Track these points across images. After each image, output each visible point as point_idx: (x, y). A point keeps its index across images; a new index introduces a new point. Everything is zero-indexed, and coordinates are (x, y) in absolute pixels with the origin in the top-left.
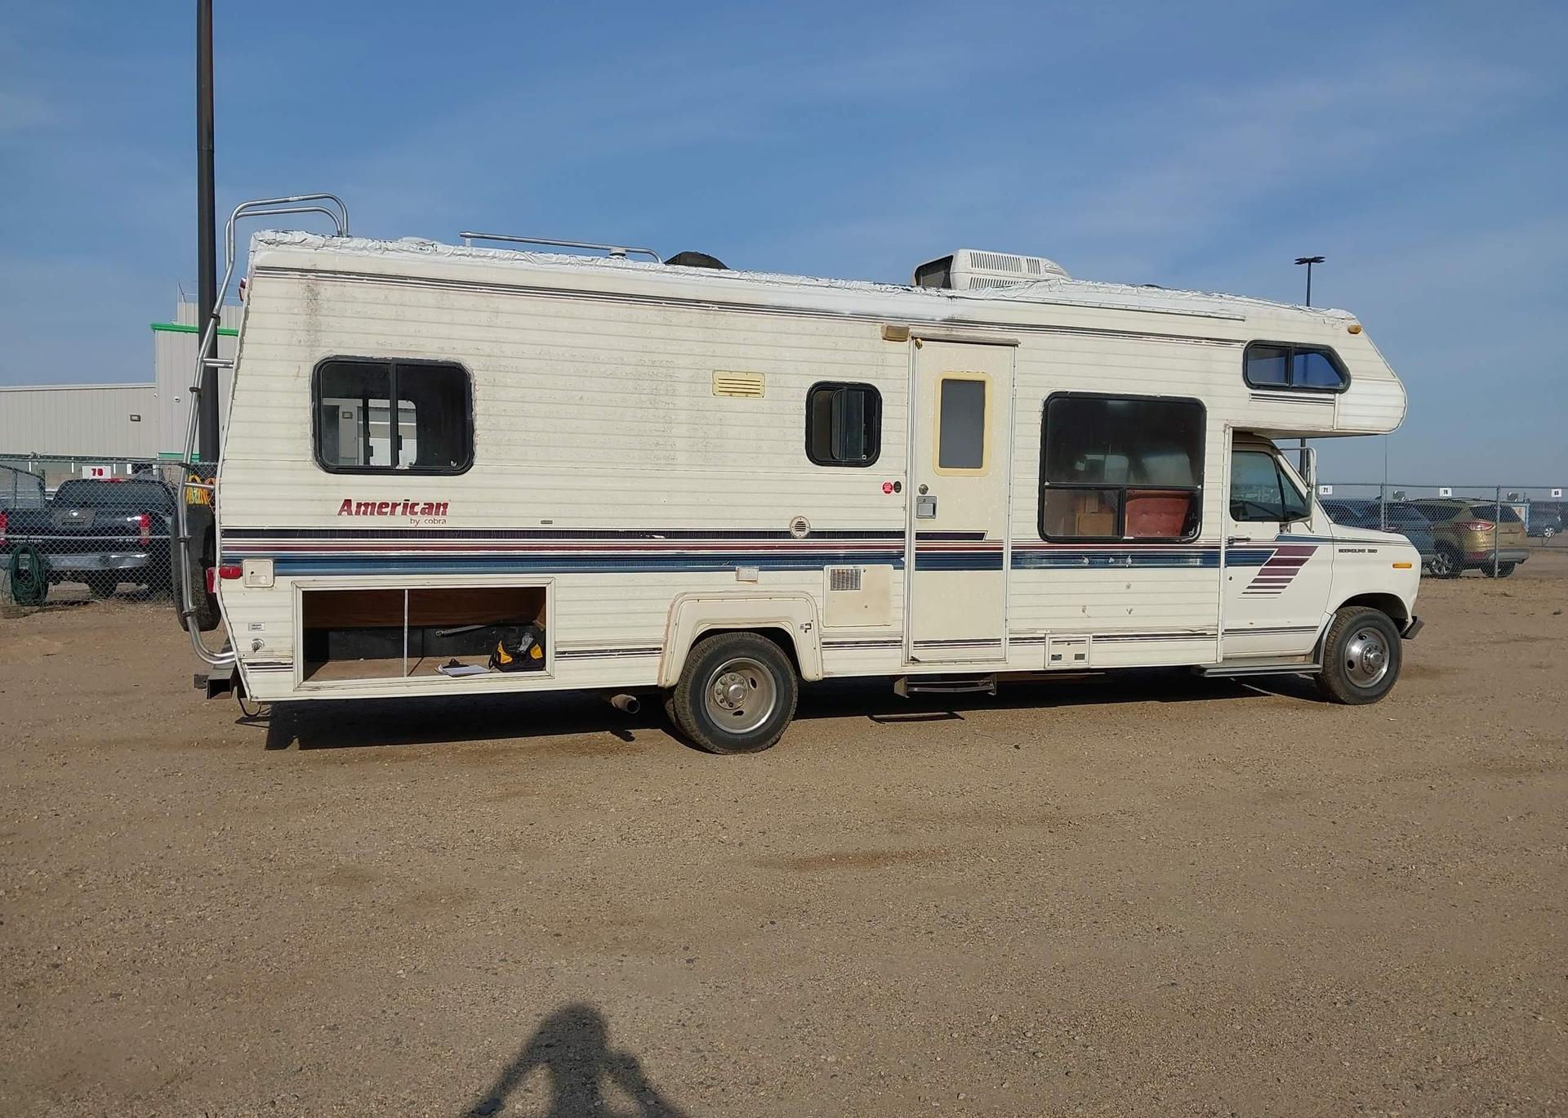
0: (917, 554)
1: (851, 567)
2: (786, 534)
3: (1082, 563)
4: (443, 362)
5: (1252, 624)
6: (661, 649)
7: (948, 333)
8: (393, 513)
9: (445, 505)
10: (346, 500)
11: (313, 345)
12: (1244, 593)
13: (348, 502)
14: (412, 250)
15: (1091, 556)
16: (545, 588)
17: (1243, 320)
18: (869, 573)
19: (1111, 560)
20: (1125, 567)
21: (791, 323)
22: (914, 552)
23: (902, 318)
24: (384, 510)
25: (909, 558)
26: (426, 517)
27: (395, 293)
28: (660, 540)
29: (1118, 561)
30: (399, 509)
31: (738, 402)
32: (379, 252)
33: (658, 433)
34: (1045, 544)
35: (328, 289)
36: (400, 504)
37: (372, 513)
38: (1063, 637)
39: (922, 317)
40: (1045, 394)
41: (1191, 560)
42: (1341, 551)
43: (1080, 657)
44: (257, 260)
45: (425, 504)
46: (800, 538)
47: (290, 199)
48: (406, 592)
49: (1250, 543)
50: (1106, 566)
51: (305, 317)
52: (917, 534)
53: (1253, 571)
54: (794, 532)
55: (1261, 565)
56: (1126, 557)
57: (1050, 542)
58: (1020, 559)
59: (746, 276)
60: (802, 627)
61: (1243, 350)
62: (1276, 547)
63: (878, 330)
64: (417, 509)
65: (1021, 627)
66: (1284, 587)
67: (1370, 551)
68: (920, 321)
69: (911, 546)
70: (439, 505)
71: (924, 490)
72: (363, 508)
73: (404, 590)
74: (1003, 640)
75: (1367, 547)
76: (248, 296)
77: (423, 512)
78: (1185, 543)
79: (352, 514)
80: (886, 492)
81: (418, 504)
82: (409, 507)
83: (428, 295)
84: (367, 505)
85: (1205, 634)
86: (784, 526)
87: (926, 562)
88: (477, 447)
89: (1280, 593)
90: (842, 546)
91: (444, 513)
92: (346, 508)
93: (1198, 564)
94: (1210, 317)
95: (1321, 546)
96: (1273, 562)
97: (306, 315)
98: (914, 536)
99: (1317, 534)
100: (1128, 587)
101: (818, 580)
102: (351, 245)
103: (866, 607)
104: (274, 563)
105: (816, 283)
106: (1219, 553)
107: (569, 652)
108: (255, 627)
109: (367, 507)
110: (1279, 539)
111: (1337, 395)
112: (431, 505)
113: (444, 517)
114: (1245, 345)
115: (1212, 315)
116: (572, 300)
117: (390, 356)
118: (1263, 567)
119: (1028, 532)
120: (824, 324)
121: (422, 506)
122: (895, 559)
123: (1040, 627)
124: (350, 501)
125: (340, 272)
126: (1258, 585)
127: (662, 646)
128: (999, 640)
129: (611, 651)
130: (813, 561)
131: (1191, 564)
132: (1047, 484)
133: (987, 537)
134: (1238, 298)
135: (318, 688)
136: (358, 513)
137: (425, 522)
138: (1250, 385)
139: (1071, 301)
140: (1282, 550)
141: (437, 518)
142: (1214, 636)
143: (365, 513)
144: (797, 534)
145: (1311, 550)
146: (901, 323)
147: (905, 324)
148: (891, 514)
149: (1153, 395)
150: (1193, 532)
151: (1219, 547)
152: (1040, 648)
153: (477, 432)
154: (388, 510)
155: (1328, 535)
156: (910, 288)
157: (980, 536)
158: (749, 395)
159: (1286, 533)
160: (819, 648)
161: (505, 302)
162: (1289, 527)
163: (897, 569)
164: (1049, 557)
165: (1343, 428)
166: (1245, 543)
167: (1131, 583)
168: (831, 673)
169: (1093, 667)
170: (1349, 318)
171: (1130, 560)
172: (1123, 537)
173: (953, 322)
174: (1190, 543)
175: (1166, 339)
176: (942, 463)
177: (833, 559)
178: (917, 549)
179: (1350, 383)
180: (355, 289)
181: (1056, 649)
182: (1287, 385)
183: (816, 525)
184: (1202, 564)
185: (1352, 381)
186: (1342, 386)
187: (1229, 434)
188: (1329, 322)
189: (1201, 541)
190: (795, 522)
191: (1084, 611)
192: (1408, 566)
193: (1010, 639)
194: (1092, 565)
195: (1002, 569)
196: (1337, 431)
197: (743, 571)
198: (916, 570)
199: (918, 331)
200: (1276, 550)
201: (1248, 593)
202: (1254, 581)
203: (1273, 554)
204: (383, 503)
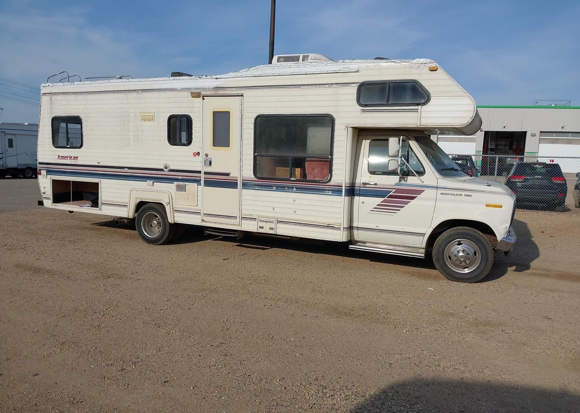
0: (204, 180)
1: (182, 183)
2: (162, 170)
3: (273, 189)
4: (76, 116)
5: (377, 226)
6: (127, 206)
7: (216, 93)
9: (78, 157)
11: (51, 113)
12: (371, 211)
13: (59, 156)
14: (70, 84)
15: (278, 186)
16: (99, 183)
17: (358, 72)
18: (191, 186)
19: (286, 188)
20: (292, 192)
21: (162, 94)
22: (203, 179)
23: (199, 89)
25: (202, 182)
26: (74, 161)
27: (66, 97)
28: (126, 170)
29: (290, 189)
30: (69, 158)
31: (147, 124)
32: (63, 86)
33: (125, 135)
34: (256, 179)
35: (54, 97)
37: (64, 159)
38: (263, 219)
39: (204, 88)
40: (255, 116)
41: (327, 191)
42: (442, 194)
43: (271, 229)
44: (42, 92)
46: (166, 172)
47: (57, 74)
49: (377, 186)
50: (284, 191)
51: (50, 106)
52: (204, 172)
53: (379, 200)
54: (164, 169)
55: (384, 198)
56: (293, 188)
57: (258, 179)
58: (246, 185)
59: (148, 80)
60: (166, 203)
61: (357, 87)
62: (395, 189)
63: (189, 94)
64: (72, 158)
65: (246, 213)
66: (399, 210)
67: (466, 195)
68: (204, 89)
69: (203, 176)
70: (76, 157)
71: (207, 156)
73: (71, 181)
74: (238, 218)
75: (463, 193)
76: (41, 102)
77: (73, 159)
78: (321, 183)
80: (194, 156)
83: (72, 97)
84: (62, 157)
85: (334, 227)
86: (161, 167)
87: (208, 183)
88: (84, 140)
89: (396, 213)
90: (180, 175)
93: (330, 194)
94: (337, 73)
95: (427, 190)
96: (391, 197)
99: (425, 183)
100: (294, 201)
101: (171, 187)
102: (58, 85)
103: (188, 199)
104: (46, 172)
106: (342, 189)
107: (105, 203)
108: (44, 188)
110: (396, 185)
111: (420, 106)
112: (75, 157)
113: (77, 161)
114: (358, 84)
115: (338, 72)
117: (65, 115)
118: (385, 198)
119: (249, 173)
120: (172, 93)
121: (73, 157)
122: (198, 181)
123: (255, 214)
125: (55, 93)
126: (379, 208)
127: (127, 204)
128: (236, 217)
129: (115, 204)
130: (170, 180)
131: (326, 193)
132: (256, 154)
133: (231, 175)
134: (354, 61)
135: (55, 205)
136: (61, 159)
137: (73, 162)
138: (361, 105)
139: (266, 74)
140: (398, 191)
142: (339, 229)
143: (62, 159)
144: (165, 170)
145: (419, 192)
146: (198, 91)
147: (200, 91)
148: (197, 164)
149: (306, 113)
150: (328, 178)
151: (341, 186)
152: (254, 223)
153: (84, 136)
154: (66, 158)
155: (435, 184)
156: (201, 77)
157: (228, 175)
158: (150, 121)
159: (403, 182)
160: (173, 212)
161: (90, 97)
162: (406, 179)
163: (198, 185)
164: (258, 185)
165: (426, 125)
166: (374, 186)
167: (295, 199)
168: (177, 221)
169: (277, 234)
170: (430, 63)
171: (295, 189)
172: (291, 179)
173: (216, 88)
174: (326, 183)
175: (313, 87)
176: (214, 145)
177: (177, 180)
178: (204, 178)
179: (430, 99)
180: (59, 97)
181: (261, 224)
182: (385, 103)
183: (171, 168)
184: (332, 194)
185: (431, 98)
186: (423, 101)
187: (350, 130)
188: (414, 66)
189: (332, 183)
190: (164, 166)
191: (274, 209)
192: (501, 207)
193: (242, 217)
194: (277, 190)
195: (237, 189)
196: (421, 126)
197: (150, 182)
198: (204, 186)
199: (204, 93)
200: (394, 190)
201: (374, 211)
202: (379, 205)
203: (392, 192)
204: (65, 157)
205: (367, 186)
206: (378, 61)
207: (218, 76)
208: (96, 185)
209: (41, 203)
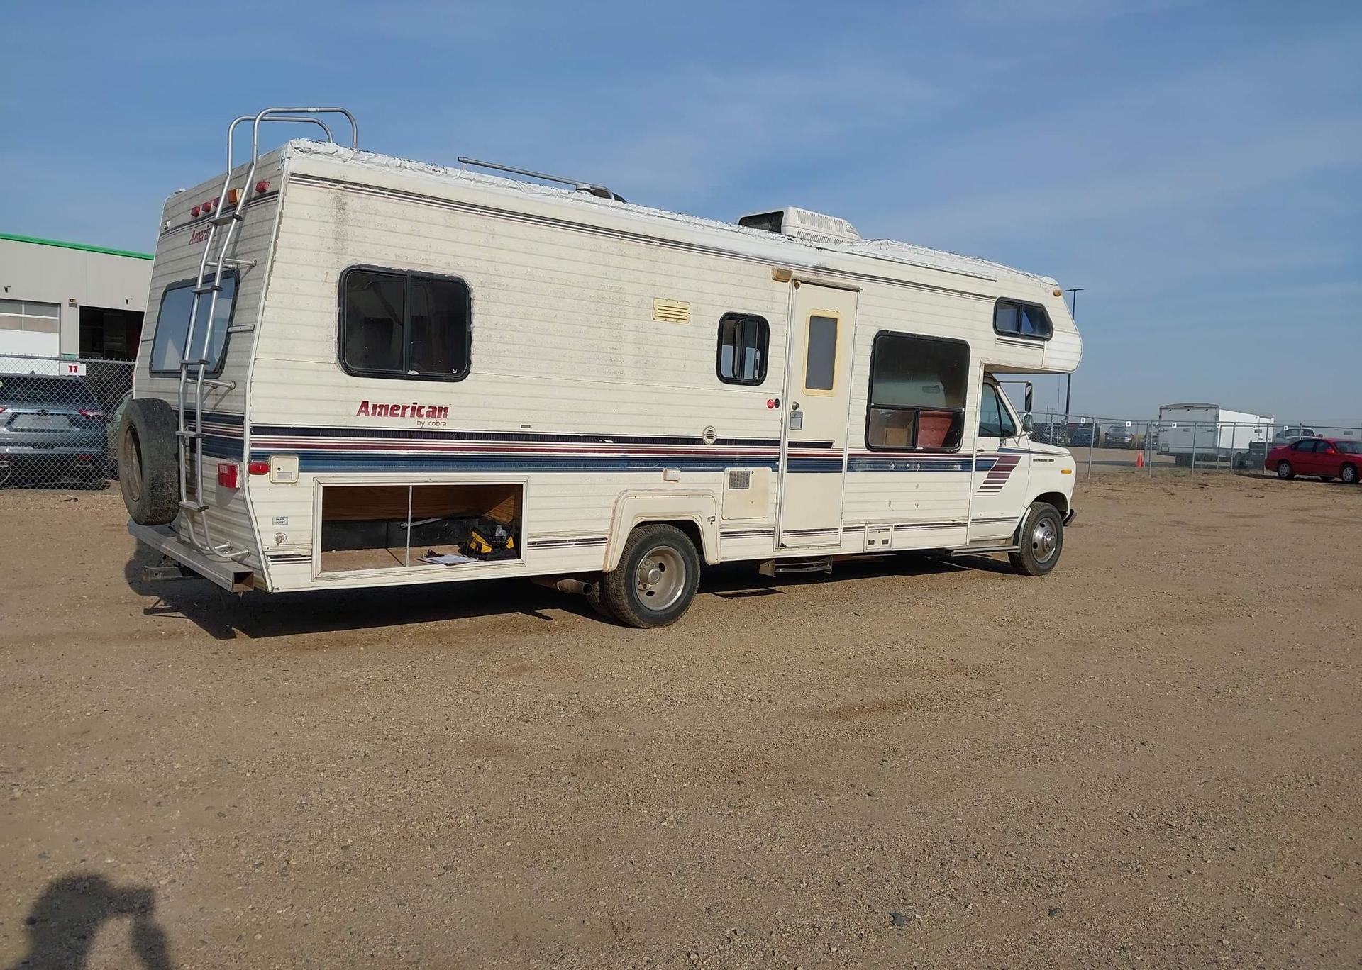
0: (788, 459)
1: (743, 469)
2: (699, 441)
3: (889, 467)
4: (449, 277)
5: (981, 515)
6: (607, 539)
7: (815, 277)
8: (403, 415)
9: (446, 409)
10: (364, 402)
11: (340, 252)
12: (979, 492)
13: (365, 404)
14: (426, 170)
15: (897, 462)
16: (522, 485)
17: (995, 281)
18: (760, 474)
19: (908, 465)
20: (915, 471)
21: (710, 260)
22: (786, 457)
23: (786, 263)
24: (396, 412)
25: (783, 463)
26: (431, 420)
27: (411, 208)
28: (609, 444)
29: (912, 466)
30: (408, 411)
31: (672, 326)
32: (399, 169)
33: (612, 351)
34: (868, 452)
35: (355, 200)
36: (409, 407)
37: (386, 415)
38: (876, 526)
39: (797, 263)
40: (874, 333)
41: (955, 466)
42: (1034, 460)
43: (885, 542)
44: (291, 167)
45: (430, 407)
46: (709, 444)
48: (411, 488)
49: (984, 454)
50: (905, 470)
51: (333, 226)
52: (789, 442)
53: (984, 475)
54: (706, 439)
55: (989, 470)
56: (916, 463)
57: (872, 451)
58: (852, 465)
59: (680, 217)
60: (709, 520)
61: (994, 305)
62: (998, 456)
63: (768, 272)
64: (423, 412)
65: (851, 518)
66: (1001, 487)
67: (1050, 460)
68: (797, 265)
69: (784, 452)
70: (441, 409)
71: (796, 407)
72: (378, 410)
73: (409, 486)
75: (1048, 457)
76: (283, 201)
77: (428, 415)
78: (952, 453)
79: (369, 415)
80: (770, 408)
81: (424, 407)
82: (417, 410)
83: (438, 213)
84: (381, 407)
85: (960, 523)
86: (699, 434)
87: (794, 466)
88: (473, 357)
89: (998, 492)
90: (736, 451)
91: (445, 416)
92: (363, 409)
93: (959, 469)
94: (977, 277)
95: (1024, 457)
96: (996, 468)
97: (335, 223)
98: (787, 444)
99: (1021, 447)
100: (917, 487)
101: (721, 480)
102: (374, 160)
103: (752, 503)
104: (300, 459)
105: (729, 228)
106: (972, 460)
107: (539, 543)
108: (279, 521)
109: (381, 409)
110: (1000, 450)
111: (1045, 342)
112: (435, 409)
113: (445, 420)
114: (996, 300)
115: (978, 276)
116: (551, 228)
117: (406, 268)
118: (989, 472)
119: (859, 442)
120: (733, 263)
121: (427, 409)
122: (772, 463)
123: (862, 519)
124: (367, 402)
125: (365, 186)
126: (986, 486)
127: (607, 536)
128: (837, 529)
129: (570, 541)
130: (718, 464)
131: (955, 469)
132: (872, 404)
133: (834, 446)
134: (993, 264)
135: (333, 578)
136: (374, 414)
137: (429, 424)
138: (997, 332)
139: (895, 258)
140: (1001, 459)
141: (439, 420)
142: (966, 525)
143: (380, 414)
144: (708, 441)
145: (1017, 460)
146: (786, 267)
147: (789, 268)
148: (769, 426)
149: (940, 336)
150: (957, 444)
151: (972, 457)
152: (860, 535)
153: (474, 343)
154: (399, 412)
155: (1026, 448)
156: (792, 238)
157: (829, 445)
158: (679, 321)
159: (1003, 446)
160: (720, 536)
161: (499, 225)
162: (1005, 442)
163: (773, 471)
164: (868, 463)
165: (1046, 367)
166: (982, 453)
167: (919, 483)
168: (725, 558)
169: (891, 550)
170: (1055, 284)
171: (918, 466)
172: (916, 448)
173: (819, 269)
174: (955, 453)
175: (949, 293)
176: (807, 385)
177: (731, 463)
178: (789, 455)
179: (1053, 334)
180: (377, 202)
181: (871, 536)
182: (1018, 333)
183: (720, 434)
184: (961, 470)
185: (1053, 332)
186: (1048, 335)
188: (1043, 286)
189: (961, 452)
190: (707, 431)
191: (888, 505)
192: (1071, 472)
193: (843, 528)
194: (895, 470)
195: (841, 472)
197: (670, 472)
198: (788, 472)
199: (797, 274)
200: (998, 459)
201: (981, 491)
202: (986, 482)
203: (997, 462)
204: (395, 406)
205: (979, 454)
207: (822, 245)
208: (516, 490)
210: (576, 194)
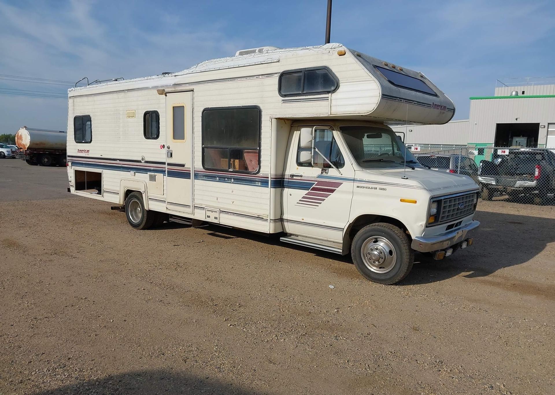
0: (168, 171)
1: (153, 174)
2: (140, 162)
3: (216, 179)
4: (88, 115)
5: (303, 219)
7: (174, 89)
10: (78, 149)
11: (74, 113)
12: (297, 203)
15: (220, 177)
16: (101, 173)
17: (279, 61)
18: (159, 176)
19: (226, 179)
20: (231, 183)
21: (140, 93)
23: (163, 86)
25: (166, 172)
26: (87, 154)
27: (82, 99)
28: (118, 162)
29: (229, 180)
30: (84, 151)
31: (130, 120)
32: (80, 89)
33: (117, 131)
34: (204, 170)
35: (75, 99)
38: (210, 209)
40: (202, 109)
41: (257, 182)
42: (358, 187)
43: (216, 218)
44: (69, 96)
46: (143, 163)
47: (81, 80)
49: (303, 178)
50: (224, 181)
51: (73, 107)
52: (167, 163)
53: (304, 192)
55: (308, 190)
56: (231, 179)
57: (206, 170)
58: (197, 176)
61: (278, 77)
62: (317, 181)
63: (155, 92)
65: (198, 202)
66: (320, 203)
68: (167, 86)
70: (88, 151)
71: (169, 148)
73: (85, 171)
74: (191, 207)
75: (378, 186)
78: (252, 174)
79: (79, 153)
80: (161, 148)
83: (86, 99)
85: (263, 218)
86: (140, 159)
87: (172, 174)
88: (92, 136)
89: (318, 206)
90: (152, 166)
91: (89, 153)
92: (78, 151)
93: (259, 185)
94: (262, 64)
95: (346, 183)
96: (314, 189)
99: (344, 176)
100: (232, 192)
101: (146, 177)
103: (157, 188)
104: (71, 163)
105: (144, 79)
106: (268, 180)
107: (105, 191)
108: (71, 177)
109: (81, 151)
110: (319, 177)
111: (330, 94)
114: (279, 74)
115: (263, 62)
117: (82, 114)
119: (199, 165)
121: (86, 151)
122: (163, 172)
123: (204, 204)
125: (76, 96)
126: (304, 200)
127: (119, 193)
129: (111, 192)
130: (145, 171)
131: (256, 184)
132: (203, 146)
133: (186, 166)
135: (77, 192)
138: (283, 96)
139: (210, 69)
140: (320, 183)
142: (266, 220)
144: (142, 161)
145: (338, 185)
146: (162, 88)
147: (164, 88)
148: (163, 156)
149: (239, 105)
151: (268, 178)
152: (203, 212)
153: (92, 132)
155: (351, 176)
157: (183, 166)
158: (132, 117)
159: (326, 174)
160: (148, 200)
161: (96, 98)
162: (327, 171)
163: (164, 175)
164: (206, 176)
165: (335, 113)
166: (299, 178)
167: (233, 190)
168: (151, 209)
169: (220, 223)
170: (339, 47)
171: (233, 180)
172: (229, 170)
173: (175, 85)
174: (255, 174)
175: (244, 79)
176: (174, 138)
177: (150, 171)
178: (168, 169)
179: (339, 86)
180: (78, 99)
181: (209, 214)
182: (301, 92)
183: (147, 159)
184: (261, 185)
185: (340, 84)
186: (333, 88)
187: (274, 121)
188: (325, 52)
189: (261, 174)
190: (142, 158)
191: (217, 199)
192: (416, 202)
193: (194, 206)
194: (220, 181)
195: (191, 179)
196: (331, 116)
197: (132, 172)
198: (168, 176)
199: (167, 90)
200: (316, 183)
201: (300, 203)
202: (304, 197)
203: (315, 185)
205: (294, 178)
206: (295, 49)
207: (176, 74)
208: (99, 175)
209: (69, 190)
210: (112, 83)
